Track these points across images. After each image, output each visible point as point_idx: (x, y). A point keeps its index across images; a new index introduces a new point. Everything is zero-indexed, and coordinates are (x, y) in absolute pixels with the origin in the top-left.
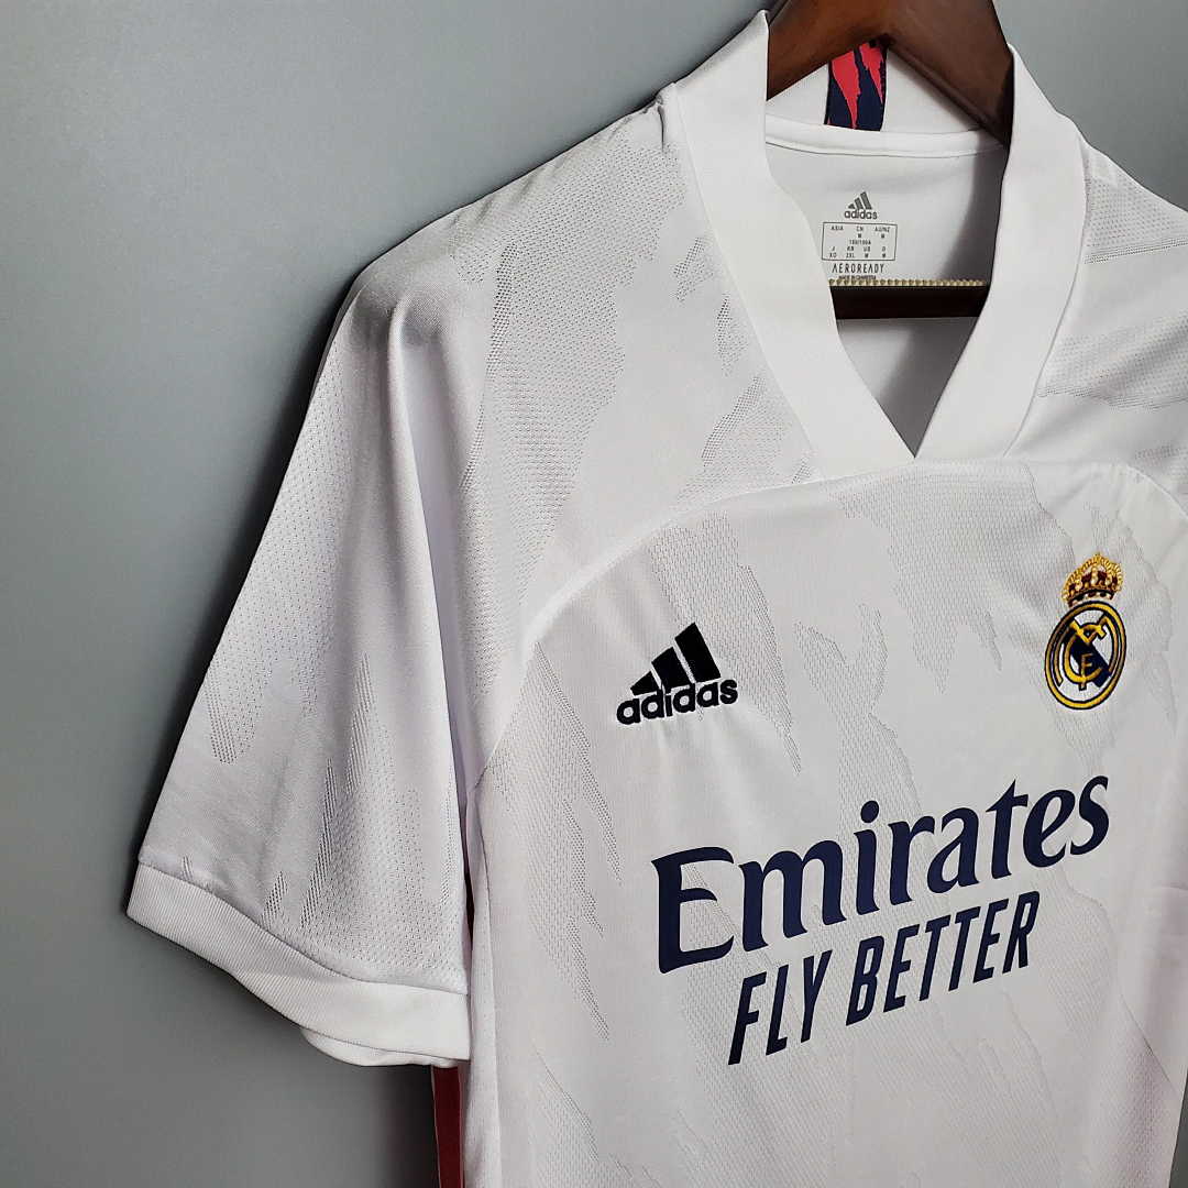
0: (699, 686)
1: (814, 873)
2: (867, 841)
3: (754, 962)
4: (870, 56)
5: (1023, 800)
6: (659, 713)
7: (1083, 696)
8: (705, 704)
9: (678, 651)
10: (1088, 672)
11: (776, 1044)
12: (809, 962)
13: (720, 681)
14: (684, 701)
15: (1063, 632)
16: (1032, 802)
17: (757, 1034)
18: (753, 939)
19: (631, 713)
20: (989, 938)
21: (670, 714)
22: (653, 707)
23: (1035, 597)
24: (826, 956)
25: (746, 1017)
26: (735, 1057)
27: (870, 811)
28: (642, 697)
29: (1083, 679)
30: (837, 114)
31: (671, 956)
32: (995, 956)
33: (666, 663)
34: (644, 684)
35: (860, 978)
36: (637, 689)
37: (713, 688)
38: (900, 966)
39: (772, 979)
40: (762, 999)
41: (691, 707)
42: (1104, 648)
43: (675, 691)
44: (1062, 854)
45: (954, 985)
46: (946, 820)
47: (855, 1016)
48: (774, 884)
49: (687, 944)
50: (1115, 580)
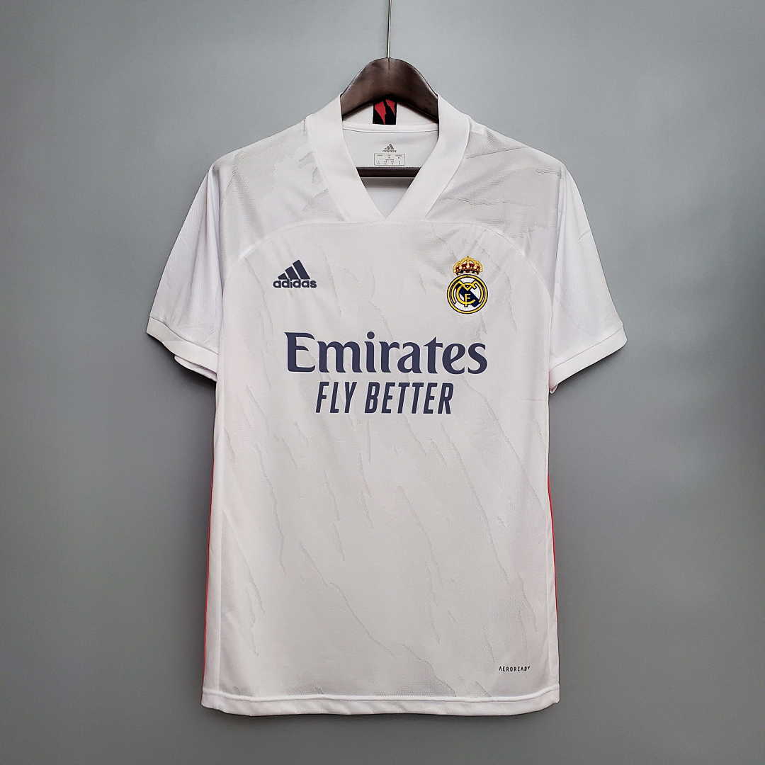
0: (302, 281)
1: (348, 352)
2: (370, 347)
3: (324, 377)
4: (390, 104)
5: (441, 345)
6: (288, 286)
7: (467, 309)
8: (304, 286)
9: (294, 268)
10: (468, 300)
11: (334, 410)
12: (347, 384)
13: (310, 280)
14: (297, 284)
15: (456, 284)
16: (445, 346)
17: (326, 403)
18: (323, 368)
19: (277, 284)
20: (429, 398)
21: (291, 287)
22: (286, 284)
23: (441, 270)
24: (354, 384)
25: (321, 397)
26: (318, 411)
27: (371, 335)
28: (282, 281)
29: (466, 303)
30: (377, 120)
31: (292, 366)
32: (434, 405)
33: (289, 270)
34: (282, 277)
35: (369, 397)
36: (280, 278)
37: (308, 282)
38: (387, 397)
39: (331, 386)
40: (328, 391)
41: (299, 286)
42: (477, 293)
43: (293, 281)
44: (463, 371)
45: (414, 411)
46: (405, 345)
47: (368, 410)
48: (331, 353)
49: (299, 365)
50: (478, 267)
